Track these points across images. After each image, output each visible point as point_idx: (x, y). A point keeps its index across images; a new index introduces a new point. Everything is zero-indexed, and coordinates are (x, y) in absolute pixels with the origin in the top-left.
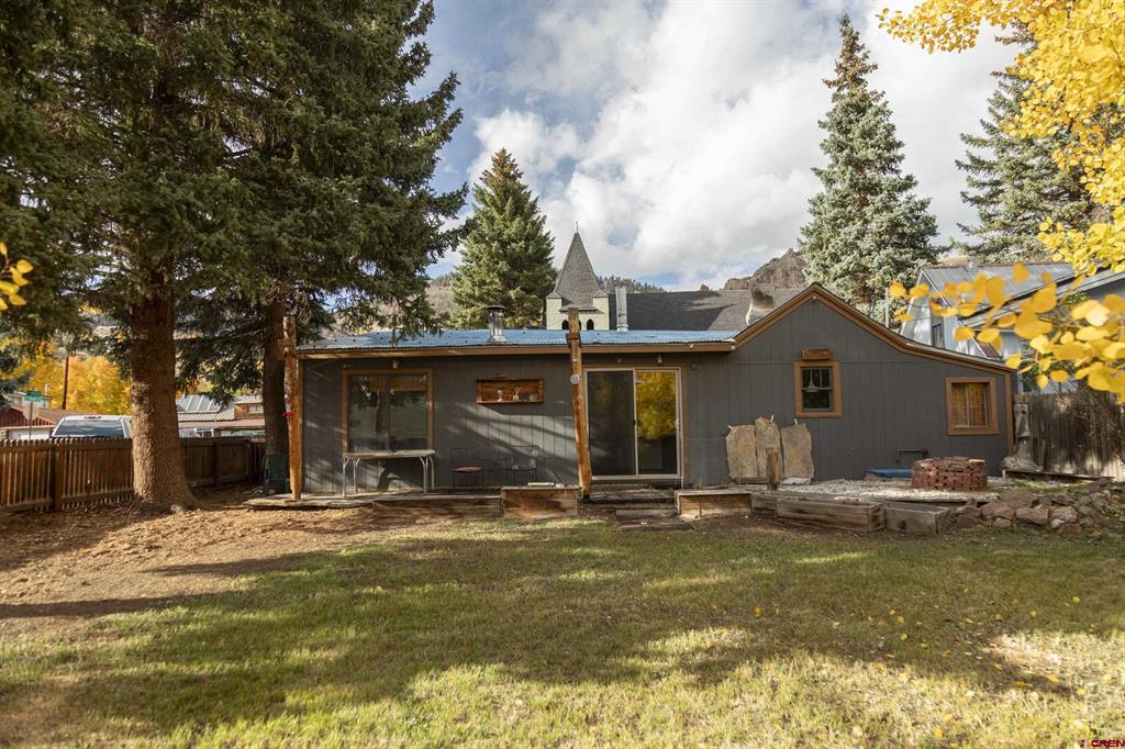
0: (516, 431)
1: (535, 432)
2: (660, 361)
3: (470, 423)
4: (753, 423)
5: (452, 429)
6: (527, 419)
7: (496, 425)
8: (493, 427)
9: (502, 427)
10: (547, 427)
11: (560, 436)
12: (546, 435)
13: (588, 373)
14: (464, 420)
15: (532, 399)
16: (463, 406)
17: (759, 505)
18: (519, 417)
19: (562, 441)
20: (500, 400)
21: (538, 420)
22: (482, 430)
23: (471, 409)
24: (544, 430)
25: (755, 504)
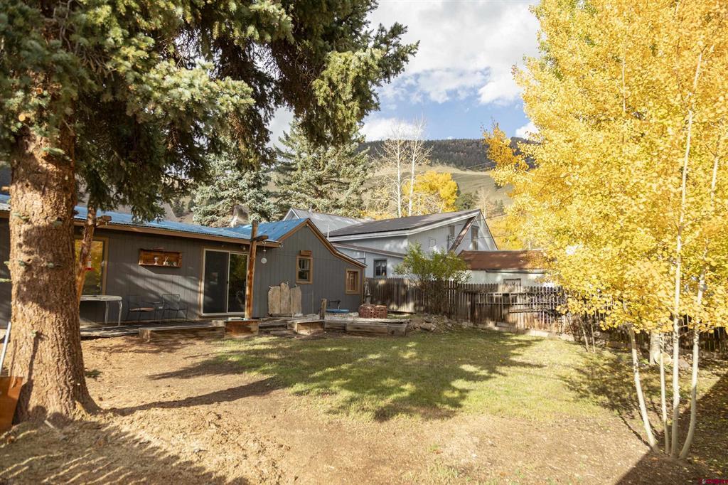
0: (162, 284)
1: (173, 285)
2: (244, 249)
3: (132, 278)
4: (280, 285)
5: (120, 281)
6: (169, 277)
7: (150, 280)
8: (148, 281)
9: (154, 281)
10: (180, 283)
11: (188, 289)
12: (180, 288)
13: (207, 251)
14: (128, 276)
15: (175, 264)
16: (128, 265)
17: (328, 326)
18: (165, 275)
19: (189, 292)
20: (156, 264)
21: (178, 279)
22: (140, 283)
23: (133, 268)
24: (179, 285)
25: (326, 326)
